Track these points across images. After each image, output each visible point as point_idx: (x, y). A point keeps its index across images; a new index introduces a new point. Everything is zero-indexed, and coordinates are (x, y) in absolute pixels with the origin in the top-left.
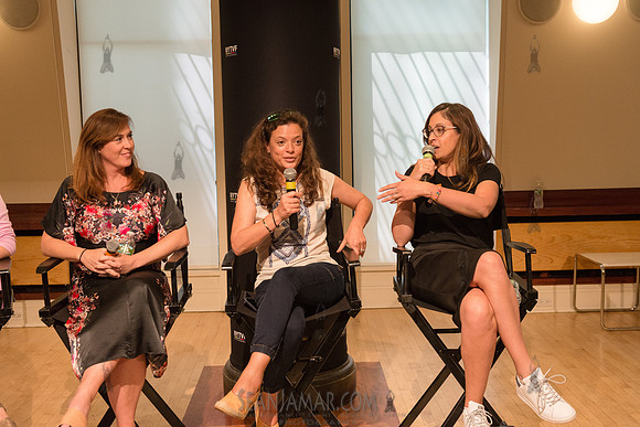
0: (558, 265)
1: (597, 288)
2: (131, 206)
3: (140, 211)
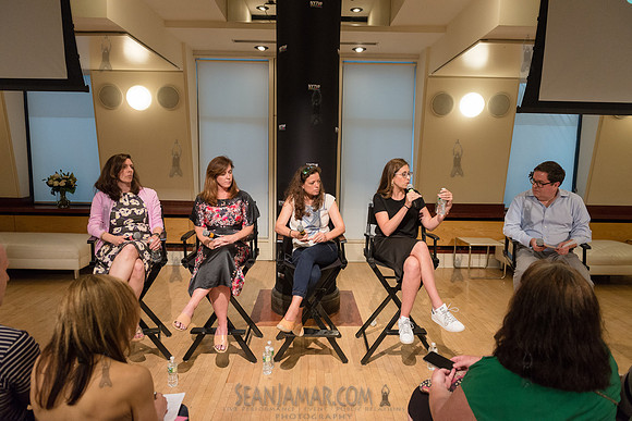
0: (446, 243)
1: (467, 256)
2: (230, 206)
3: (235, 209)
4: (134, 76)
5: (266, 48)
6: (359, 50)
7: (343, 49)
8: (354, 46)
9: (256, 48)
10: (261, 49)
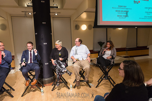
5: (31, 14)
6: (56, 14)
7: (51, 14)
8: (55, 13)
9: (29, 14)
10: (30, 14)
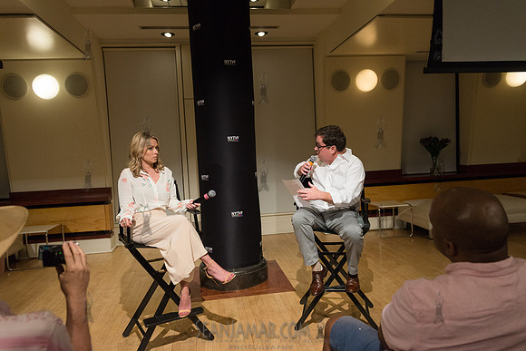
4: (40, 65)
5: (173, 34)
6: (261, 34)
8: (256, 31)
9: (163, 34)
10: (168, 35)
